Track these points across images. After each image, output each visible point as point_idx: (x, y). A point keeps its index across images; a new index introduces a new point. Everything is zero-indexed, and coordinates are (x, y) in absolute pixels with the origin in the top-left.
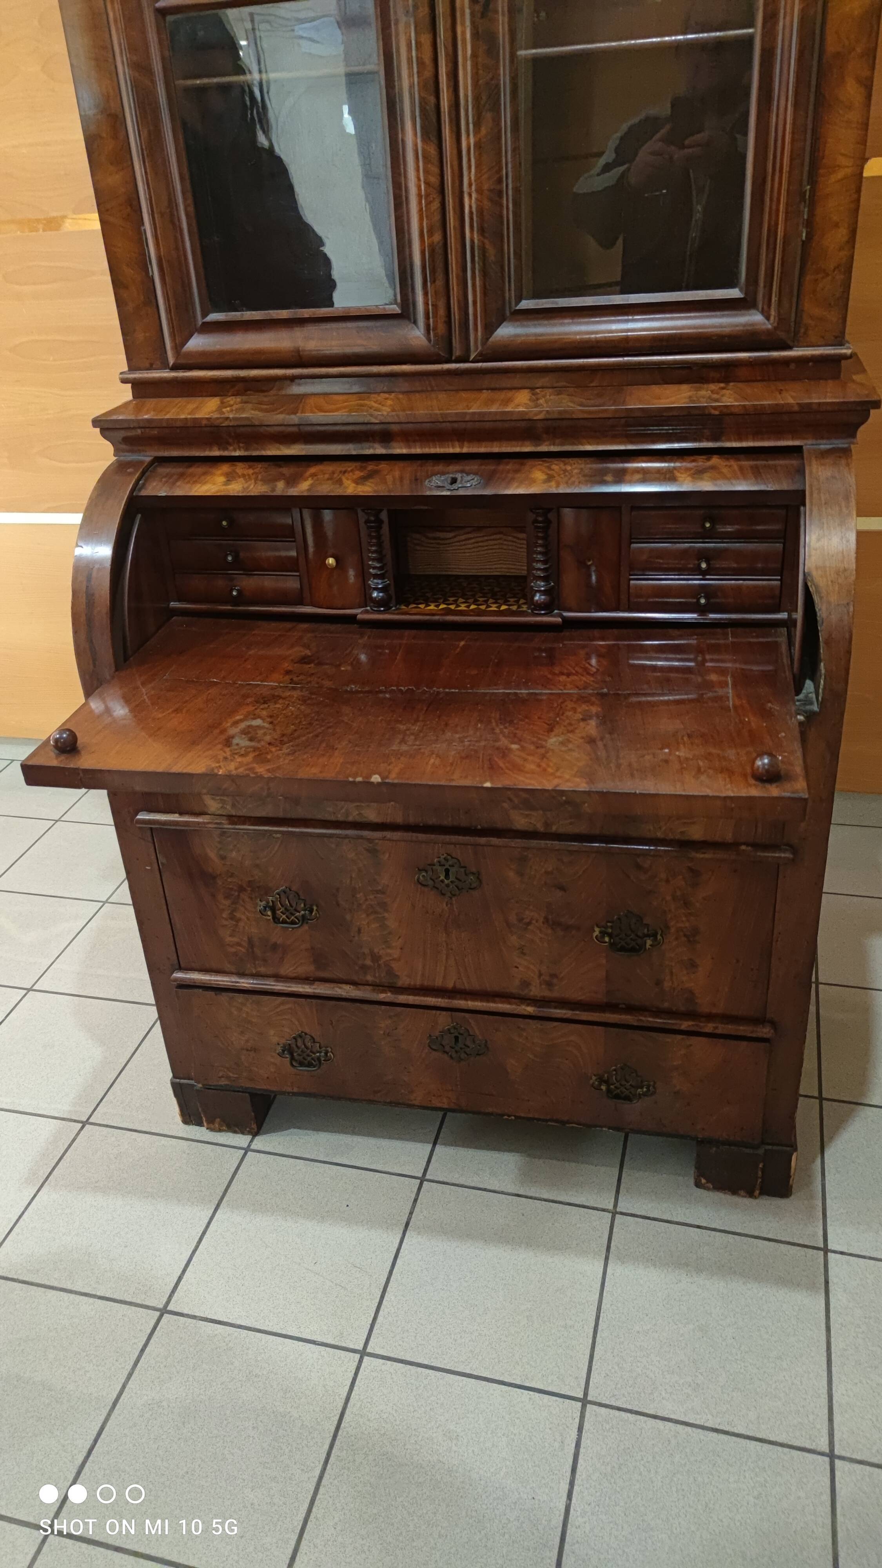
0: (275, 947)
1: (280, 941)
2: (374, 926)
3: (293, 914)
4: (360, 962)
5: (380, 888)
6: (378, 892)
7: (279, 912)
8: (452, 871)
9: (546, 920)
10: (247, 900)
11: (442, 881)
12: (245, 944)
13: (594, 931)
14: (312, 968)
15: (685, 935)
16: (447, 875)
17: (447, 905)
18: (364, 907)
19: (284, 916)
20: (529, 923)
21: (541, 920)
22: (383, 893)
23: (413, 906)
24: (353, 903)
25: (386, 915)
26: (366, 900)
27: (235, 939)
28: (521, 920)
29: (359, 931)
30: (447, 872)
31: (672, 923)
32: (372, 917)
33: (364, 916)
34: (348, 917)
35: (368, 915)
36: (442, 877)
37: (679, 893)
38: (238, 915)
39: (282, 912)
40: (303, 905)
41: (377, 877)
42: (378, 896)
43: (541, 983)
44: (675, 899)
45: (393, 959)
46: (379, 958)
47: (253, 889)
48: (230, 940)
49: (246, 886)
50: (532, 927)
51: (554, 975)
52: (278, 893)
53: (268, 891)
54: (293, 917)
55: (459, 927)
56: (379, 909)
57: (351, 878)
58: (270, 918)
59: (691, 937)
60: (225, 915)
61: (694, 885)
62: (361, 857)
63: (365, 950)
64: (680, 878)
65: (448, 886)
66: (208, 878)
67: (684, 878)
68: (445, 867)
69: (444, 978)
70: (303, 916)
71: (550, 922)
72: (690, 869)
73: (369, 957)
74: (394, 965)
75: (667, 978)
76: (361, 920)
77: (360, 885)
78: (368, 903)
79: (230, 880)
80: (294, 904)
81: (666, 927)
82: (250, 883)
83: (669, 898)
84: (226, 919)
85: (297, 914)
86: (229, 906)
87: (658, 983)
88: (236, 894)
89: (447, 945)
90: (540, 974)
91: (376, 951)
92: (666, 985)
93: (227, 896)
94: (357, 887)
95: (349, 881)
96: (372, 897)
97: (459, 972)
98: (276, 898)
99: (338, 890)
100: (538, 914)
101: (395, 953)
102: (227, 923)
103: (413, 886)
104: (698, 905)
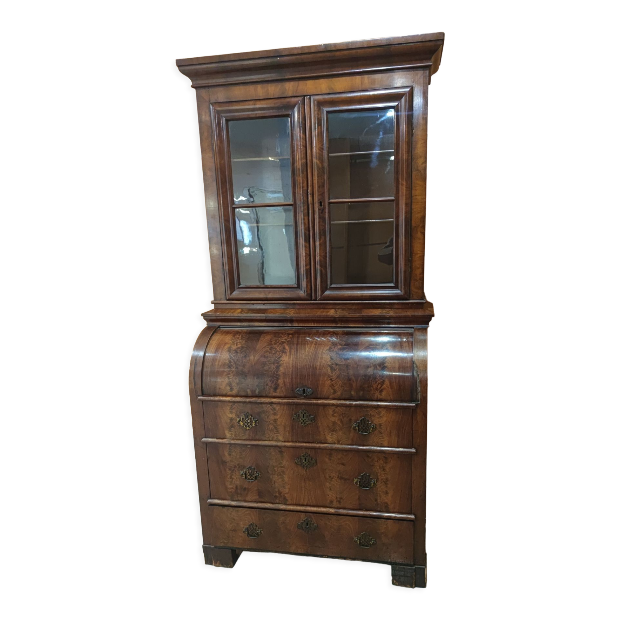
0: (245, 489)
1: (247, 487)
2: (280, 480)
3: (252, 476)
4: (275, 495)
5: (283, 465)
6: (282, 467)
7: (247, 475)
8: (307, 459)
9: (338, 476)
10: (237, 471)
11: (304, 462)
12: (234, 488)
13: (354, 480)
14: (257, 497)
15: (384, 482)
16: (305, 461)
17: (305, 472)
18: (277, 473)
19: (249, 477)
20: (333, 478)
21: (337, 477)
22: (284, 467)
23: (294, 472)
24: (273, 472)
25: (284, 476)
26: (278, 470)
27: (231, 486)
28: (330, 477)
29: (275, 482)
30: (305, 459)
31: (379, 477)
32: (279, 477)
33: (277, 476)
34: (271, 477)
35: (278, 476)
36: (304, 461)
37: (381, 466)
38: (233, 477)
39: (248, 475)
40: (256, 472)
41: (282, 461)
42: (282, 468)
43: (337, 501)
44: (380, 468)
45: (286, 493)
46: (281, 493)
47: (239, 467)
48: (229, 486)
49: (236, 465)
50: (333, 480)
51: (341, 498)
52: (248, 468)
53: (244, 467)
54: (252, 477)
55: (309, 480)
56: (282, 474)
57: (273, 462)
58: (244, 477)
59: (386, 482)
60: (229, 477)
61: (386, 463)
62: (277, 454)
63: (276, 490)
64: (381, 460)
65: (306, 464)
66: (224, 463)
67: (383, 460)
68: (305, 457)
69: (304, 500)
70: (256, 477)
71: (340, 477)
72: (385, 457)
73: (278, 493)
74: (286, 495)
75: (379, 498)
76: (276, 478)
77: (276, 464)
78: (278, 471)
79: (231, 463)
80: (253, 472)
81: (378, 479)
82: (238, 464)
83: (378, 468)
84: (228, 478)
85: (254, 476)
86: (230, 473)
87: (376, 500)
88: (233, 468)
89: (305, 487)
90: (336, 498)
91: (280, 490)
92: (379, 501)
93: (230, 469)
94: (275, 465)
95: (272, 463)
96: (280, 469)
97: (309, 498)
98: (247, 470)
99: (268, 467)
100: (336, 474)
101: (287, 491)
102: (229, 480)
103: (294, 464)
104: (388, 470)
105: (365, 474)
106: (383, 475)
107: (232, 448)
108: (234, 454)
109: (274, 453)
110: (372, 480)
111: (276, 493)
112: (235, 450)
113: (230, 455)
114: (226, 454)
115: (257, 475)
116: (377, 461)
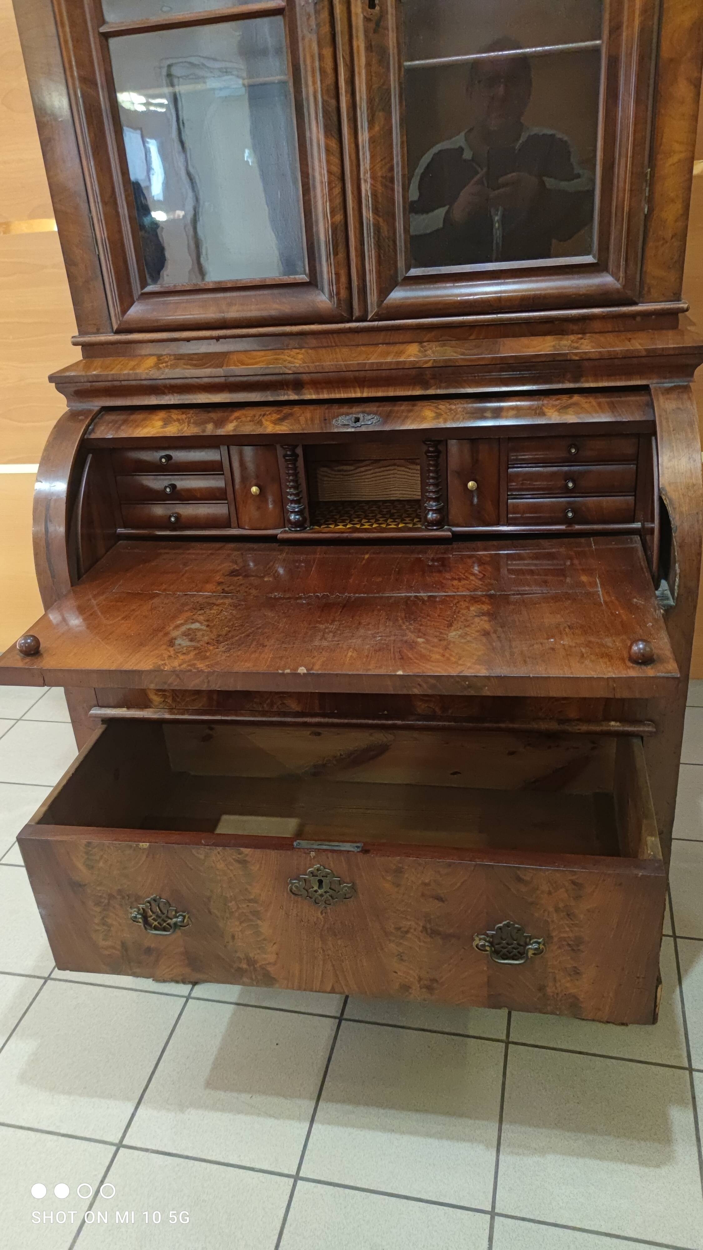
0: (149, 951)
1: (153, 945)
2: (248, 932)
3: (165, 921)
5: (252, 897)
6: (250, 901)
7: (150, 919)
9: (424, 928)
10: (118, 906)
11: (316, 891)
12: (119, 947)
16: (321, 886)
17: (321, 913)
18: (237, 914)
19: (156, 923)
20: (407, 932)
21: (420, 928)
22: (256, 902)
23: (287, 914)
24: (225, 911)
25: (260, 923)
26: (238, 908)
27: (109, 943)
29: (233, 937)
32: (244, 925)
33: (237, 923)
34: (221, 924)
35: (241, 923)
36: (316, 888)
37: (561, 905)
38: (109, 921)
39: (154, 919)
40: (174, 913)
41: (249, 887)
42: (251, 904)
43: (421, 988)
44: (557, 910)
45: (269, 964)
46: (255, 962)
47: (123, 898)
48: (102, 943)
49: (115, 894)
50: (409, 935)
51: (434, 980)
52: (149, 902)
53: (138, 899)
54: (165, 924)
55: (335, 935)
56: (251, 917)
57: (222, 887)
58: (142, 924)
59: (575, 946)
60: (97, 921)
61: (578, 898)
62: (231, 868)
63: (242, 956)
64: (563, 890)
65: (321, 895)
66: (78, 886)
67: (567, 891)
68: (318, 878)
69: (322, 981)
70: (175, 924)
71: (429, 931)
72: (573, 883)
73: (245, 961)
74: (270, 969)
75: (551, 984)
76: (233, 926)
77: (232, 894)
78: (240, 911)
79: (99, 888)
80: (165, 912)
81: (549, 938)
82: (120, 891)
83: (551, 909)
84: (98, 925)
85: (169, 921)
86: (100, 912)
87: (542, 988)
88: (106, 901)
89: (324, 951)
90: (420, 979)
91: (251, 955)
92: (550, 990)
93: (98, 904)
94: (228, 896)
95: (219, 890)
96: (244, 906)
97: (337, 976)
98: (146, 906)
99: (209, 898)
100: (417, 924)
101: (272, 958)
102: (97, 928)
103: (285, 895)
104: (582, 916)
105: (508, 925)
106: (568, 929)
107: (96, 850)
108: (101, 864)
109: (221, 866)
110: (530, 940)
111: (241, 963)
112: (105, 856)
113: (90, 868)
114: (80, 865)
115: (180, 919)
116: (550, 893)
